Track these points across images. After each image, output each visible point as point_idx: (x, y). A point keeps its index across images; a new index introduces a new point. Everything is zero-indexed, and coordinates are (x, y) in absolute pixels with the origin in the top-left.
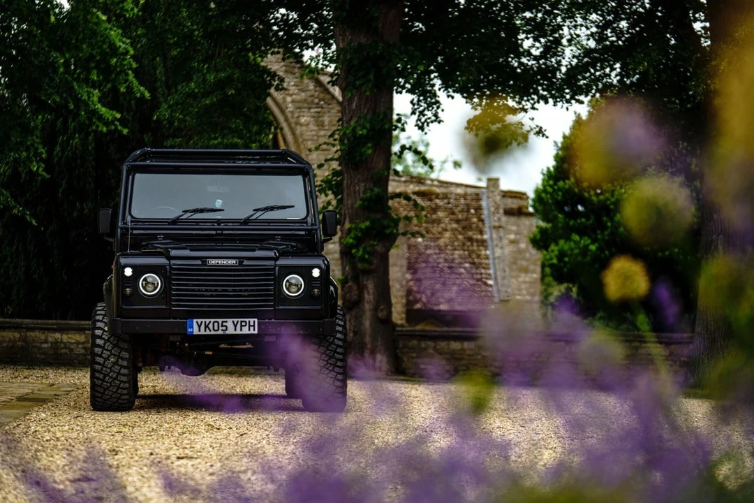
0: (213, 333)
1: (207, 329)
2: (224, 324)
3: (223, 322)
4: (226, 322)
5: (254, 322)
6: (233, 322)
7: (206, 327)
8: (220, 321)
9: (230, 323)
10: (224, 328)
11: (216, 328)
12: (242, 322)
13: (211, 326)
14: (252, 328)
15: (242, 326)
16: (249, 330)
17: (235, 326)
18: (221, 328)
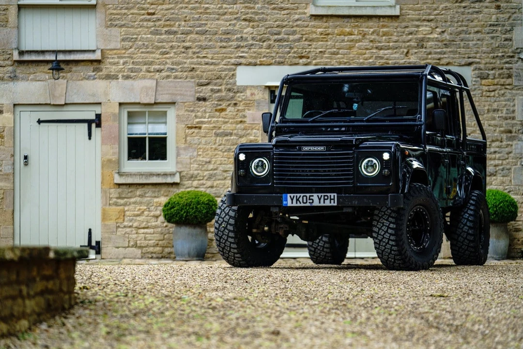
0: (302, 205)
1: (298, 202)
2: (311, 198)
3: (310, 196)
4: (313, 196)
5: (334, 196)
6: (318, 196)
7: (297, 200)
8: (308, 195)
9: (315, 197)
10: (311, 201)
11: (305, 201)
12: (324, 196)
13: (301, 199)
14: (332, 201)
15: (324, 199)
16: (330, 203)
17: (320, 199)
18: (308, 201)
